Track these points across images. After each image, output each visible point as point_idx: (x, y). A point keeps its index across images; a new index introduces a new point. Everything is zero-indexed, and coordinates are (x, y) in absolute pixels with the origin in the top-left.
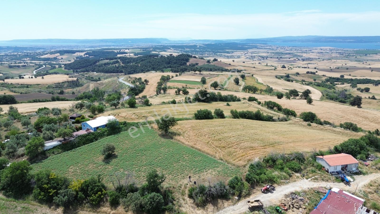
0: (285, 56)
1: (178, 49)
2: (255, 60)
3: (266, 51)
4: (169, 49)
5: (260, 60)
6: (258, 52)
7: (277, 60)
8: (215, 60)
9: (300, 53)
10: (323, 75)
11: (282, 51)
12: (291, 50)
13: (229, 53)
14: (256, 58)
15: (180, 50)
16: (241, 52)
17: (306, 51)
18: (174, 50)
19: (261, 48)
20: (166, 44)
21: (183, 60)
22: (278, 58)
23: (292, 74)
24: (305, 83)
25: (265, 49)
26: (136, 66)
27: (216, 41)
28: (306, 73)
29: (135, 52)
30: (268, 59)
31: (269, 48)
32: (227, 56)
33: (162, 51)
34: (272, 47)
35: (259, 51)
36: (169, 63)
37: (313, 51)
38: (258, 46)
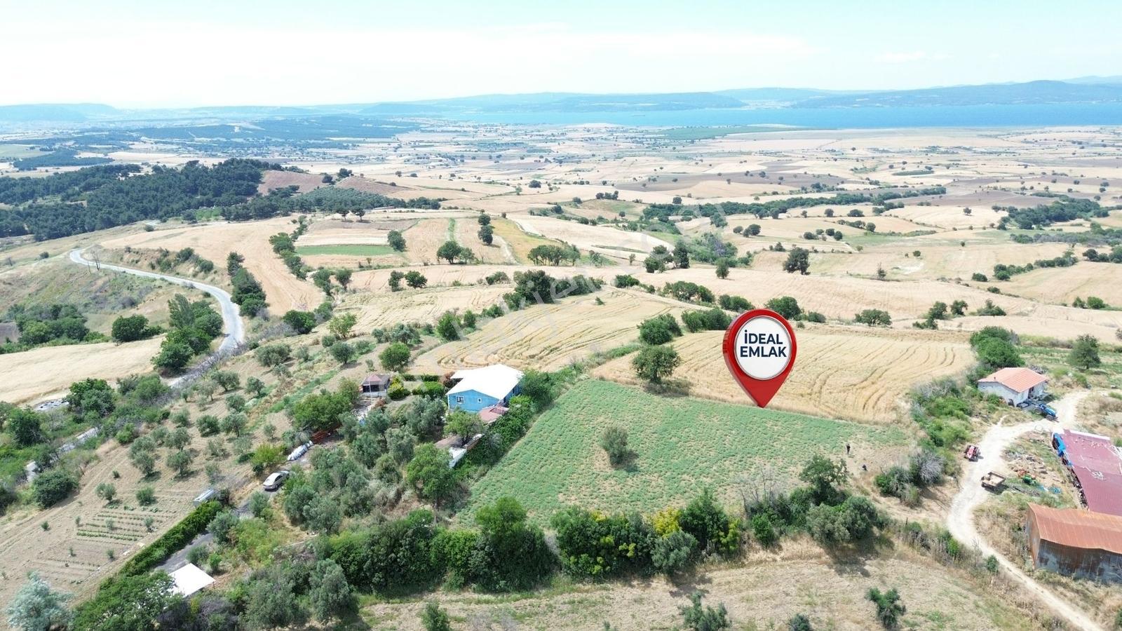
0: (508, 152)
1: (168, 140)
2: (434, 167)
3: (449, 139)
4: (137, 139)
5: (447, 165)
6: (428, 142)
7: (492, 163)
8: (344, 174)
9: (540, 141)
10: (635, 199)
11: (491, 136)
12: (514, 133)
13: (346, 148)
14: (435, 161)
15: (178, 144)
16: (379, 143)
17: (553, 135)
18: (156, 143)
19: (432, 129)
20: (110, 122)
22: (490, 158)
23: (565, 204)
25: (442, 131)
28: (595, 198)
30: (467, 163)
31: (454, 129)
32: (346, 157)
33: (114, 150)
34: (459, 126)
35: (430, 140)
36: (194, 191)
37: (570, 135)
38: (421, 124)
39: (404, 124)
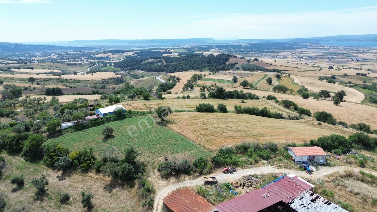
0: (337, 56)
1: (222, 49)
2: (302, 60)
3: (316, 51)
4: (214, 49)
5: (308, 60)
6: (308, 52)
7: (328, 60)
8: (256, 60)
9: (355, 53)
10: (375, 77)
11: (335, 51)
12: (346, 50)
13: (275, 53)
14: (304, 58)
15: (224, 50)
16: (288, 52)
17: (363, 51)
18: (218, 50)
19: (311, 47)
20: (211, 44)
21: (223, 59)
22: (328, 58)
23: (339, 76)
24: (349, 85)
25: (315, 48)
26: (177, 65)
27: (263, 40)
28: (355, 74)
29: (179, 52)
30: (317, 60)
31: (320, 47)
32: (273, 56)
33: (206, 51)
34: (323, 47)
35: (308, 51)
36: (208, 63)
37: (371, 51)
38: (308, 45)
39: (302, 45)
